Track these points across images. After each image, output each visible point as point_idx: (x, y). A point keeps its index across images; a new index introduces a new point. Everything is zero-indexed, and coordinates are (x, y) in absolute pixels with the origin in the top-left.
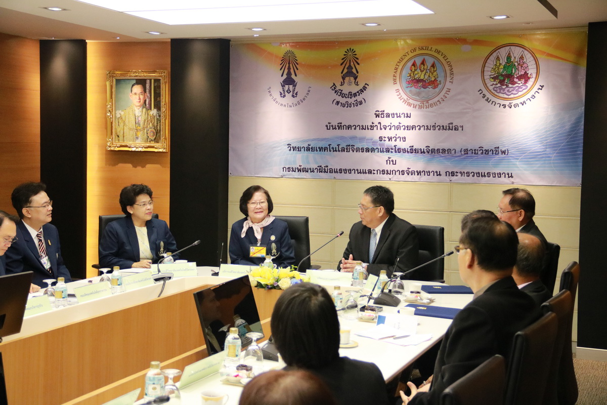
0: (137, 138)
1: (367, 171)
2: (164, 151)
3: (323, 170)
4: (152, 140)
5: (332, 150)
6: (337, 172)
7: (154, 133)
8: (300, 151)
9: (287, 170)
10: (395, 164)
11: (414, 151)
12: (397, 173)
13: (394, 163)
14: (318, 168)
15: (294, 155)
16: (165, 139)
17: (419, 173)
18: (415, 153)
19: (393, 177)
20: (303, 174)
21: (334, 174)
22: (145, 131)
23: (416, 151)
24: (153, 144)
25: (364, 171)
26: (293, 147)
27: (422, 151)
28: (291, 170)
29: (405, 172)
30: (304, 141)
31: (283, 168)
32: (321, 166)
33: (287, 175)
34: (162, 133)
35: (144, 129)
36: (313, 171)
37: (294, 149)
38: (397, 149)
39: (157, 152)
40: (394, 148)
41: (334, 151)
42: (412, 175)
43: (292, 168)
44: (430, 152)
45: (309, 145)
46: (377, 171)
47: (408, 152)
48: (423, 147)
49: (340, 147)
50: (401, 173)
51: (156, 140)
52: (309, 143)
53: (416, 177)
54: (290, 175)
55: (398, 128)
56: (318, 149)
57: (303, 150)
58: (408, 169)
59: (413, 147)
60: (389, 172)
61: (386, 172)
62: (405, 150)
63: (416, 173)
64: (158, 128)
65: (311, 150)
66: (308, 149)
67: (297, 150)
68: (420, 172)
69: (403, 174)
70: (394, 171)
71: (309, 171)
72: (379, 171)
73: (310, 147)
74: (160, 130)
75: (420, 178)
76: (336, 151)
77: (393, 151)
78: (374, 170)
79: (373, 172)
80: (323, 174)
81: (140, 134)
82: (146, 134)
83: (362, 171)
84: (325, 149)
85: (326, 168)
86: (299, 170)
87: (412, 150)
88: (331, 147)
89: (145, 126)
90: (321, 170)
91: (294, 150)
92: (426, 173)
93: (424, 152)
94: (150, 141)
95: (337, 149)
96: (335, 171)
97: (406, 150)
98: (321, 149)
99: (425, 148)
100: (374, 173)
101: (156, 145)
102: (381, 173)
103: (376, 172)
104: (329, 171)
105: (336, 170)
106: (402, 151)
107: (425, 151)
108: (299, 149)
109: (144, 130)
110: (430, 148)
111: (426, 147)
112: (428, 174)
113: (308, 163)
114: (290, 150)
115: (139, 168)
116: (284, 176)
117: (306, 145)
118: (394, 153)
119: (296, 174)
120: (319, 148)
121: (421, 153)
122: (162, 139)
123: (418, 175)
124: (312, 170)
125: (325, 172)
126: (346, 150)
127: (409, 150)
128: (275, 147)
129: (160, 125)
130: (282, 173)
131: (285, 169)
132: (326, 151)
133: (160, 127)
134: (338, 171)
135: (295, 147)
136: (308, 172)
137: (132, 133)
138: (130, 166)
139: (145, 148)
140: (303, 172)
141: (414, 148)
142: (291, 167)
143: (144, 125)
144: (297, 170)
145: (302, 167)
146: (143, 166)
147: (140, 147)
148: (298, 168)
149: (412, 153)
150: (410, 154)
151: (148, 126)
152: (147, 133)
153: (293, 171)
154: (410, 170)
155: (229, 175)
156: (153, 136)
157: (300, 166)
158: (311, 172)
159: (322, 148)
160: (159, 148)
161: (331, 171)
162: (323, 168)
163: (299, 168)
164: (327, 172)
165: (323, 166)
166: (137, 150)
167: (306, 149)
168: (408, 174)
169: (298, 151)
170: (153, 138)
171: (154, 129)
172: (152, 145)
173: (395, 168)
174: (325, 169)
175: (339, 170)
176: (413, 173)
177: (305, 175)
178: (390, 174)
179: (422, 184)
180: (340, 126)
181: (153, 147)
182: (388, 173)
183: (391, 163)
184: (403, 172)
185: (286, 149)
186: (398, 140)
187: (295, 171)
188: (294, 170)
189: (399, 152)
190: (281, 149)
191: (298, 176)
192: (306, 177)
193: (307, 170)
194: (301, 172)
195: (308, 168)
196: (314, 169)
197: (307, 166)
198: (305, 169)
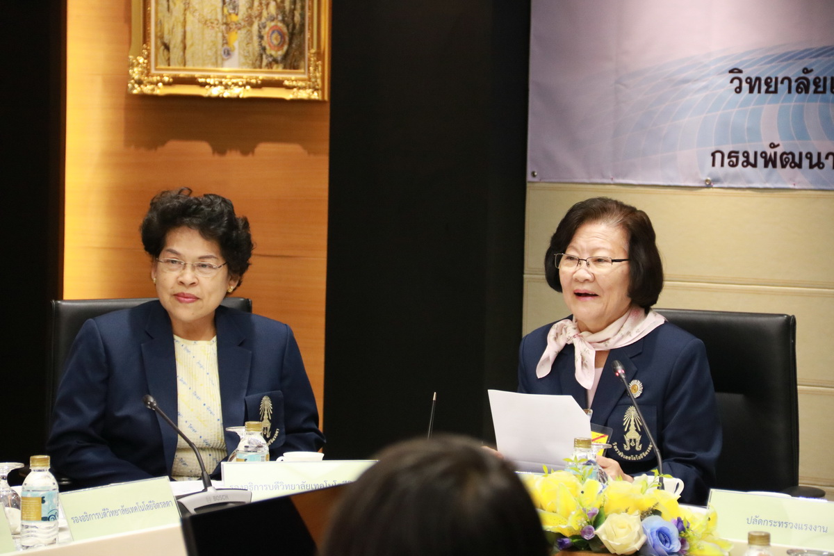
0: (228, 53)
2: (315, 96)
4: (275, 61)
7: (281, 34)
8: (775, 92)
9: (726, 161)
15: (751, 107)
16: (319, 55)
20: (783, 177)
22: (255, 27)
24: (277, 74)
26: (749, 80)
28: (741, 159)
30: (787, 58)
31: (713, 155)
33: (726, 177)
34: (307, 35)
35: (250, 20)
36: (820, 165)
37: (753, 84)
39: (293, 101)
43: (746, 155)
45: (806, 71)
51: (291, 60)
52: (807, 63)
54: (736, 177)
57: (783, 88)
64: (297, 18)
65: (812, 88)
66: (803, 86)
67: (764, 87)
71: (806, 163)
73: (811, 77)
74: (303, 25)
81: (237, 39)
82: (255, 39)
86: (770, 161)
89: (255, 12)
91: (752, 90)
94: (269, 65)
101: (290, 77)
108: (771, 86)
109: (251, 24)
113: (802, 134)
114: (739, 89)
115: (234, 157)
116: (716, 180)
117: (795, 73)
119: (758, 176)
122: (307, 54)
124: (815, 160)
128: (686, 81)
129: (303, 8)
130: (708, 172)
131: (718, 156)
133: (303, 16)
135: (758, 79)
136: (799, 166)
137: (213, 35)
138: (204, 148)
139: (255, 86)
140: (783, 166)
142: (741, 148)
143: (251, 7)
144: (761, 161)
145: (779, 150)
146: (247, 151)
147: (236, 84)
148: (764, 154)
151: (265, 13)
152: (261, 37)
153: (747, 163)
155: (529, 178)
156: (280, 46)
157: (773, 146)
158: (811, 166)
160: (300, 88)
163: (770, 152)
166: (227, 94)
167: (794, 85)
170: (279, 54)
171: (283, 21)
172: (277, 77)
177: (791, 180)
181: (278, 84)
185: (726, 84)
187: (754, 166)
188: (752, 160)
191: (767, 181)
192: (796, 187)
193: (797, 160)
194: (774, 166)
195: (801, 154)
196: (823, 156)
197: (798, 147)
198: (790, 156)
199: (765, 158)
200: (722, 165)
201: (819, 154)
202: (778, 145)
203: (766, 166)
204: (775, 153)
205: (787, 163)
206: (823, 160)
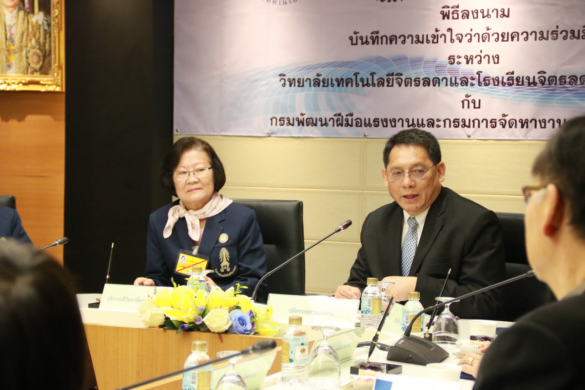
0: (9, 66)
1: (425, 123)
3: (344, 122)
4: (35, 72)
5: (361, 84)
6: (370, 125)
7: (39, 57)
8: (303, 86)
9: (278, 122)
10: (479, 107)
11: (515, 82)
12: (483, 125)
13: (477, 105)
14: (335, 118)
15: (291, 94)
17: (524, 124)
18: (517, 85)
19: (475, 132)
20: (308, 130)
21: (364, 130)
22: (24, 52)
23: (519, 82)
25: (420, 122)
26: (289, 80)
27: (531, 81)
28: (286, 121)
29: (498, 123)
30: (310, 68)
31: (271, 119)
32: (340, 115)
33: (278, 131)
34: (53, 56)
35: (21, 49)
36: (326, 124)
37: (291, 82)
38: (482, 79)
39: (45, 92)
40: (477, 76)
41: (363, 86)
42: (510, 127)
43: (288, 119)
44: (547, 82)
45: (318, 75)
46: (444, 121)
47: (503, 84)
48: (533, 73)
49: (376, 77)
50: (489, 124)
51: (44, 70)
52: (319, 71)
53: (518, 132)
54: (283, 131)
55: (484, 38)
56: (334, 82)
57: (307, 84)
58: (504, 115)
59: (513, 73)
60: (467, 124)
61: (461, 123)
62: (498, 81)
63: (519, 124)
64: (47, 47)
65: (321, 84)
66: (317, 83)
67: (297, 84)
68: (527, 121)
69: (494, 127)
70: (476, 122)
71: (319, 123)
72: (447, 122)
73: (321, 78)
74: (50, 51)
75: (527, 133)
76: (368, 85)
77: (475, 82)
78: (438, 120)
79: (436, 123)
80: (343, 130)
81: (14, 59)
82: (24, 58)
83: (415, 122)
84: (348, 82)
85: (350, 118)
86: (301, 123)
87: (513, 81)
88: (359, 77)
89: (24, 44)
90: (340, 121)
91: (291, 85)
92: (538, 123)
93: (535, 83)
94: (32, 73)
95: (370, 82)
96: (365, 123)
97: (500, 79)
98: (340, 82)
99: (537, 76)
100: (438, 126)
102: (452, 124)
103: (441, 123)
104: (354, 122)
105: (367, 122)
106: (491, 81)
107: (537, 80)
108: (300, 83)
109: (22, 51)
110: (547, 76)
111: (539, 73)
112: (543, 125)
113: (317, 108)
114: (284, 85)
115: (13, 123)
117: (312, 76)
118: (477, 86)
119: (295, 130)
120: (337, 80)
121: (529, 84)
122: (53, 67)
123: (522, 127)
124: (324, 122)
125: (347, 125)
126: (386, 83)
127: (505, 81)
128: (257, 80)
129: (50, 42)
130: (269, 128)
131: (274, 120)
132: (350, 85)
133: (50, 46)
134: (371, 122)
135: (294, 79)
136: (316, 125)
137: (1, 56)
139: (24, 84)
140: (308, 125)
141: (515, 76)
142: (285, 116)
143: (22, 41)
144: (296, 123)
145: (305, 117)
146: (21, 119)
147: (14, 83)
148: (298, 119)
149: (510, 85)
150: (507, 87)
151: (29, 44)
152: (27, 58)
153: (289, 124)
154: (507, 119)
155: (175, 133)
156: (38, 62)
157: (302, 115)
158: (322, 125)
159: (342, 79)
160: (49, 85)
161: (359, 123)
162: (345, 117)
163: (301, 118)
164: (352, 126)
165: (344, 114)
167: (312, 82)
168: (504, 127)
169: (299, 86)
170: (38, 67)
171: (40, 49)
172: (36, 79)
173: (479, 114)
174: (347, 120)
175: (374, 121)
176: (512, 124)
177: (312, 132)
178: (469, 127)
179: (530, 144)
180: (375, 39)
181: (37, 83)
182: (464, 125)
183: (472, 105)
184: (493, 123)
185: (277, 82)
186: (485, 61)
187: (293, 125)
188: (291, 122)
189: (486, 85)
190: (267, 84)
191: (299, 133)
192: (315, 136)
193: (314, 122)
194: (303, 125)
195: (316, 119)
196: (328, 120)
197: (315, 115)
198: (311, 120)
199: (298, 121)
200: (276, 125)
201: (326, 119)
202: (305, 114)
203: (299, 125)
204: (303, 119)
205: (309, 123)
206: (328, 122)
